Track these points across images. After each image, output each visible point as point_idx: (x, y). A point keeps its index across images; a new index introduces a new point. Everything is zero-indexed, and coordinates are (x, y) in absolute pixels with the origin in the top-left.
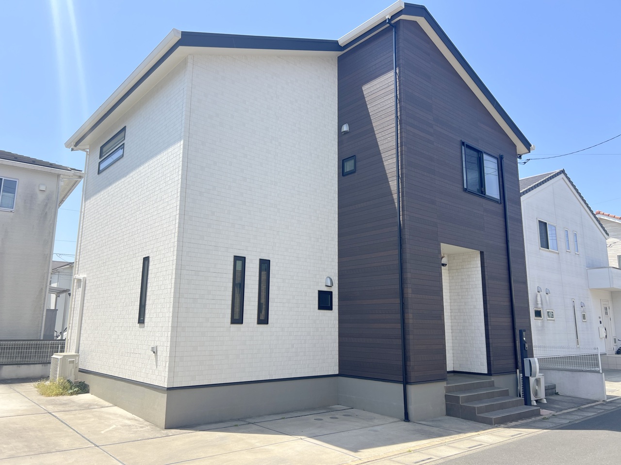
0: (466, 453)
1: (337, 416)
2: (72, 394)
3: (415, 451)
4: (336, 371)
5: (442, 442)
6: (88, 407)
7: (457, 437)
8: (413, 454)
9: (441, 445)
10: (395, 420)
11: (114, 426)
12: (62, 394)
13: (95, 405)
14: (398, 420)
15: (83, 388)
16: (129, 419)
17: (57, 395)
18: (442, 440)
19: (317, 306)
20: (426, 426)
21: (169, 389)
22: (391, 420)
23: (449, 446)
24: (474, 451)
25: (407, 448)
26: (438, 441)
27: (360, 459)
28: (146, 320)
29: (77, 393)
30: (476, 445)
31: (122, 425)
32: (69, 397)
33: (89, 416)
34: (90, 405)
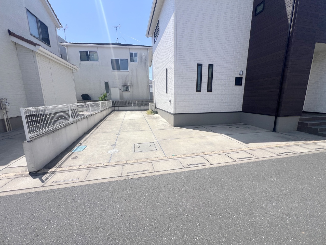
0: (314, 152)
1: (239, 127)
2: (153, 114)
3: (280, 147)
4: (241, 110)
5: (296, 144)
6: (156, 118)
7: (306, 142)
8: (279, 149)
9: (296, 145)
10: (268, 131)
11: (160, 124)
12: (151, 114)
13: (158, 117)
14: (270, 131)
15: (156, 113)
16: (165, 122)
17: (150, 114)
18: (296, 143)
19: (234, 84)
20: (285, 135)
21: (174, 114)
22: (266, 130)
23: (301, 147)
24: (320, 152)
25: (275, 145)
26: (294, 143)
27: (249, 147)
28: (168, 92)
29: (155, 114)
30: (320, 148)
31: (162, 124)
32: (153, 115)
33: (155, 120)
34: (157, 117)
